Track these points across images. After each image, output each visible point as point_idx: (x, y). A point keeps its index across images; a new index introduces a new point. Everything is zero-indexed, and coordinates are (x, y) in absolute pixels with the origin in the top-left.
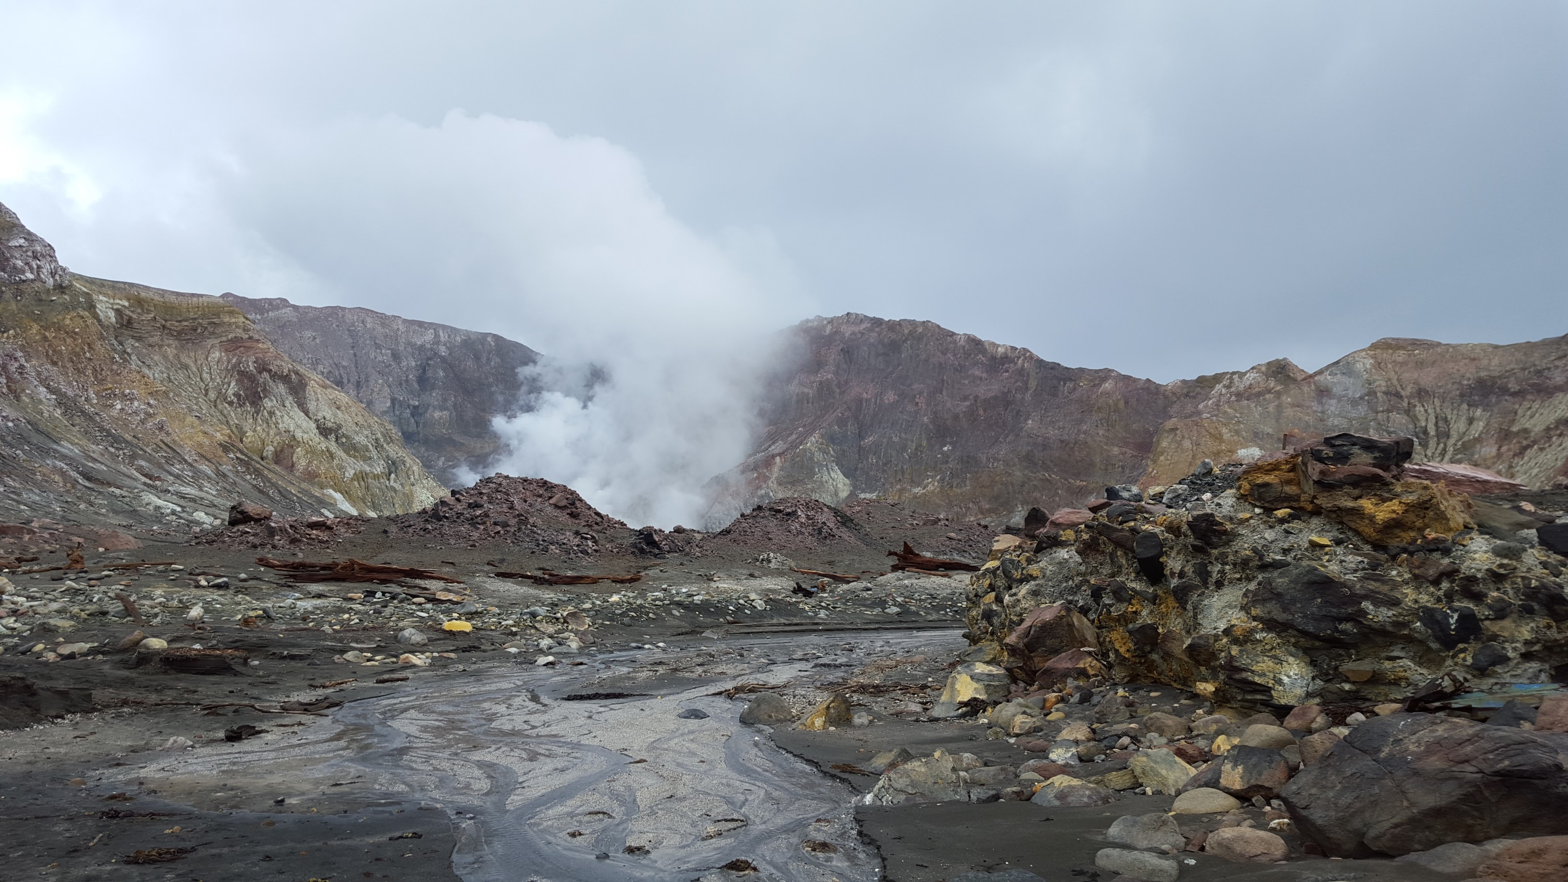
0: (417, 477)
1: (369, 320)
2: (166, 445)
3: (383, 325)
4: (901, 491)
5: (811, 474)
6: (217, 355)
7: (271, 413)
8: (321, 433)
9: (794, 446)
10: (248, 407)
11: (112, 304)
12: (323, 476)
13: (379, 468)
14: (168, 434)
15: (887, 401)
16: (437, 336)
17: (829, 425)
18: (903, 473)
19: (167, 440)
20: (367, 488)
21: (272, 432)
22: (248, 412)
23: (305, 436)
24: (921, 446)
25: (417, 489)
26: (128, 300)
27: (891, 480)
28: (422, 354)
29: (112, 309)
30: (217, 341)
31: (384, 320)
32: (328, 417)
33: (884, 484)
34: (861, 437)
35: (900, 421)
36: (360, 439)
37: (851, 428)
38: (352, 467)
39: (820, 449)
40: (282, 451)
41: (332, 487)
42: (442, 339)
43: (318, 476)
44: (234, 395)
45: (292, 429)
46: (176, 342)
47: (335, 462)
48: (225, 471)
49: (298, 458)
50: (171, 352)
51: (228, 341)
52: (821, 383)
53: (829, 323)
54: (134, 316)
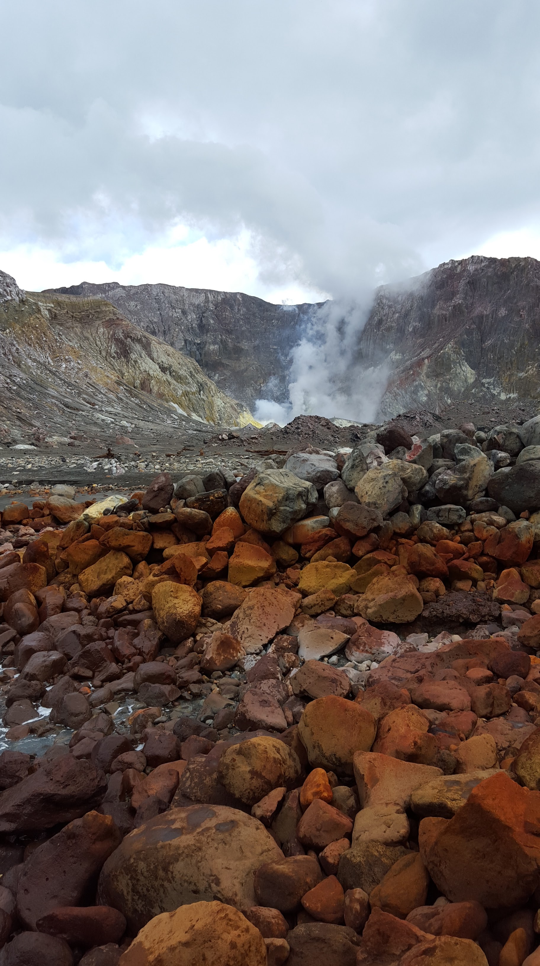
0: (214, 392)
1: (166, 291)
2: (91, 385)
3: (175, 293)
4: (511, 376)
5: (449, 369)
6: (102, 330)
7: (136, 362)
8: (162, 371)
9: (438, 350)
10: (123, 359)
11: (46, 307)
12: (167, 395)
13: (194, 389)
14: (90, 378)
15: (500, 315)
16: (207, 297)
17: (460, 335)
18: (512, 364)
19: (91, 382)
20: (190, 400)
21: (137, 373)
22: (123, 362)
23: (155, 373)
24: (524, 344)
25: (215, 398)
26: (53, 303)
27: (504, 369)
28: (199, 310)
29: (46, 309)
30: (100, 322)
31: (176, 290)
32: (164, 360)
33: (498, 372)
34: (482, 341)
35: (510, 329)
36: (182, 372)
37: (476, 336)
38: (180, 389)
39: (454, 352)
40: (144, 382)
41: (172, 401)
42: (210, 299)
43: (164, 395)
44: (115, 352)
45: (147, 370)
46: (80, 325)
47: (172, 387)
48: (121, 397)
49: (153, 386)
50: (78, 330)
51: (106, 321)
52: (454, 306)
53: (459, 264)
54: (57, 312)
